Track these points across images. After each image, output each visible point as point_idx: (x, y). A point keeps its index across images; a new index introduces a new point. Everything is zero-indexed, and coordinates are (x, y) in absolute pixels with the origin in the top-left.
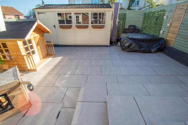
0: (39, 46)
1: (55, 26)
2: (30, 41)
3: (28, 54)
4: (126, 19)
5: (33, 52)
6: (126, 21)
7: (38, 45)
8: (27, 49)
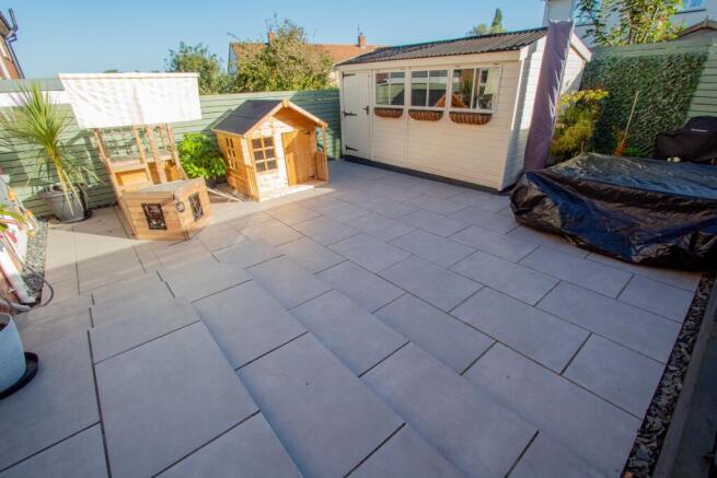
0: (292, 154)
1: (367, 109)
2: (269, 141)
3: (258, 165)
4: (700, 86)
5: (273, 165)
6: (698, 93)
7: (288, 150)
8: (258, 155)
